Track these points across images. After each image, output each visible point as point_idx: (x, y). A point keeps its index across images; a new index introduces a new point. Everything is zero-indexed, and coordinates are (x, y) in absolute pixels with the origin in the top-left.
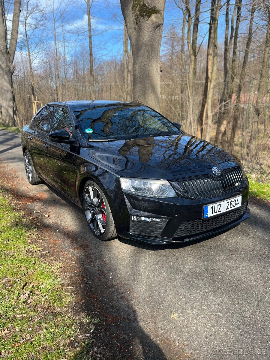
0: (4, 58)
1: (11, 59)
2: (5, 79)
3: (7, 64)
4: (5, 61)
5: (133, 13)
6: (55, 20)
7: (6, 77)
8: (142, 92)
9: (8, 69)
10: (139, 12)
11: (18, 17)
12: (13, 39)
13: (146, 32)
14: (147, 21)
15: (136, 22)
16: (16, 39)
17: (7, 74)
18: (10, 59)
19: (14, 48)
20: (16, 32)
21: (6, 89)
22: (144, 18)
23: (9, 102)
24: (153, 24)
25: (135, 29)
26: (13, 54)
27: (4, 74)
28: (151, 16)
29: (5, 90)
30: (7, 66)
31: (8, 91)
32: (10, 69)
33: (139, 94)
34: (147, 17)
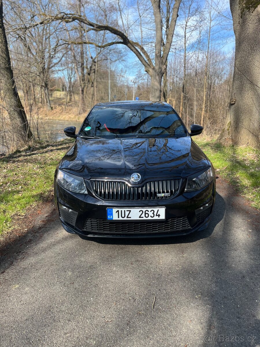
0: (158, 61)
1: (164, 61)
2: (156, 80)
3: (160, 66)
4: (158, 64)
5: (239, 7)
6: (211, 19)
7: (157, 77)
8: (238, 89)
9: (160, 70)
10: (245, 4)
11: (175, 22)
12: (168, 43)
13: (250, 25)
14: (252, 12)
15: (241, 16)
16: (170, 43)
17: (158, 75)
18: (162, 61)
19: (167, 51)
20: (171, 36)
21: (156, 87)
22: (249, 10)
23: (156, 99)
24: (258, 15)
25: (239, 23)
26: (166, 57)
27: (157, 75)
28: (257, 7)
29: (155, 89)
30: (160, 68)
31: (157, 90)
32: (161, 71)
33: (235, 92)
34: (253, 8)
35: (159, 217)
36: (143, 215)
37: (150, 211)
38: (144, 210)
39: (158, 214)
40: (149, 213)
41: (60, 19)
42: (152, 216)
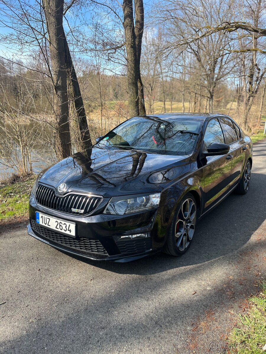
35: (70, 232)
36: (58, 227)
37: (63, 224)
38: (59, 221)
39: (69, 230)
40: (63, 225)
41: (222, 29)
42: (65, 229)
